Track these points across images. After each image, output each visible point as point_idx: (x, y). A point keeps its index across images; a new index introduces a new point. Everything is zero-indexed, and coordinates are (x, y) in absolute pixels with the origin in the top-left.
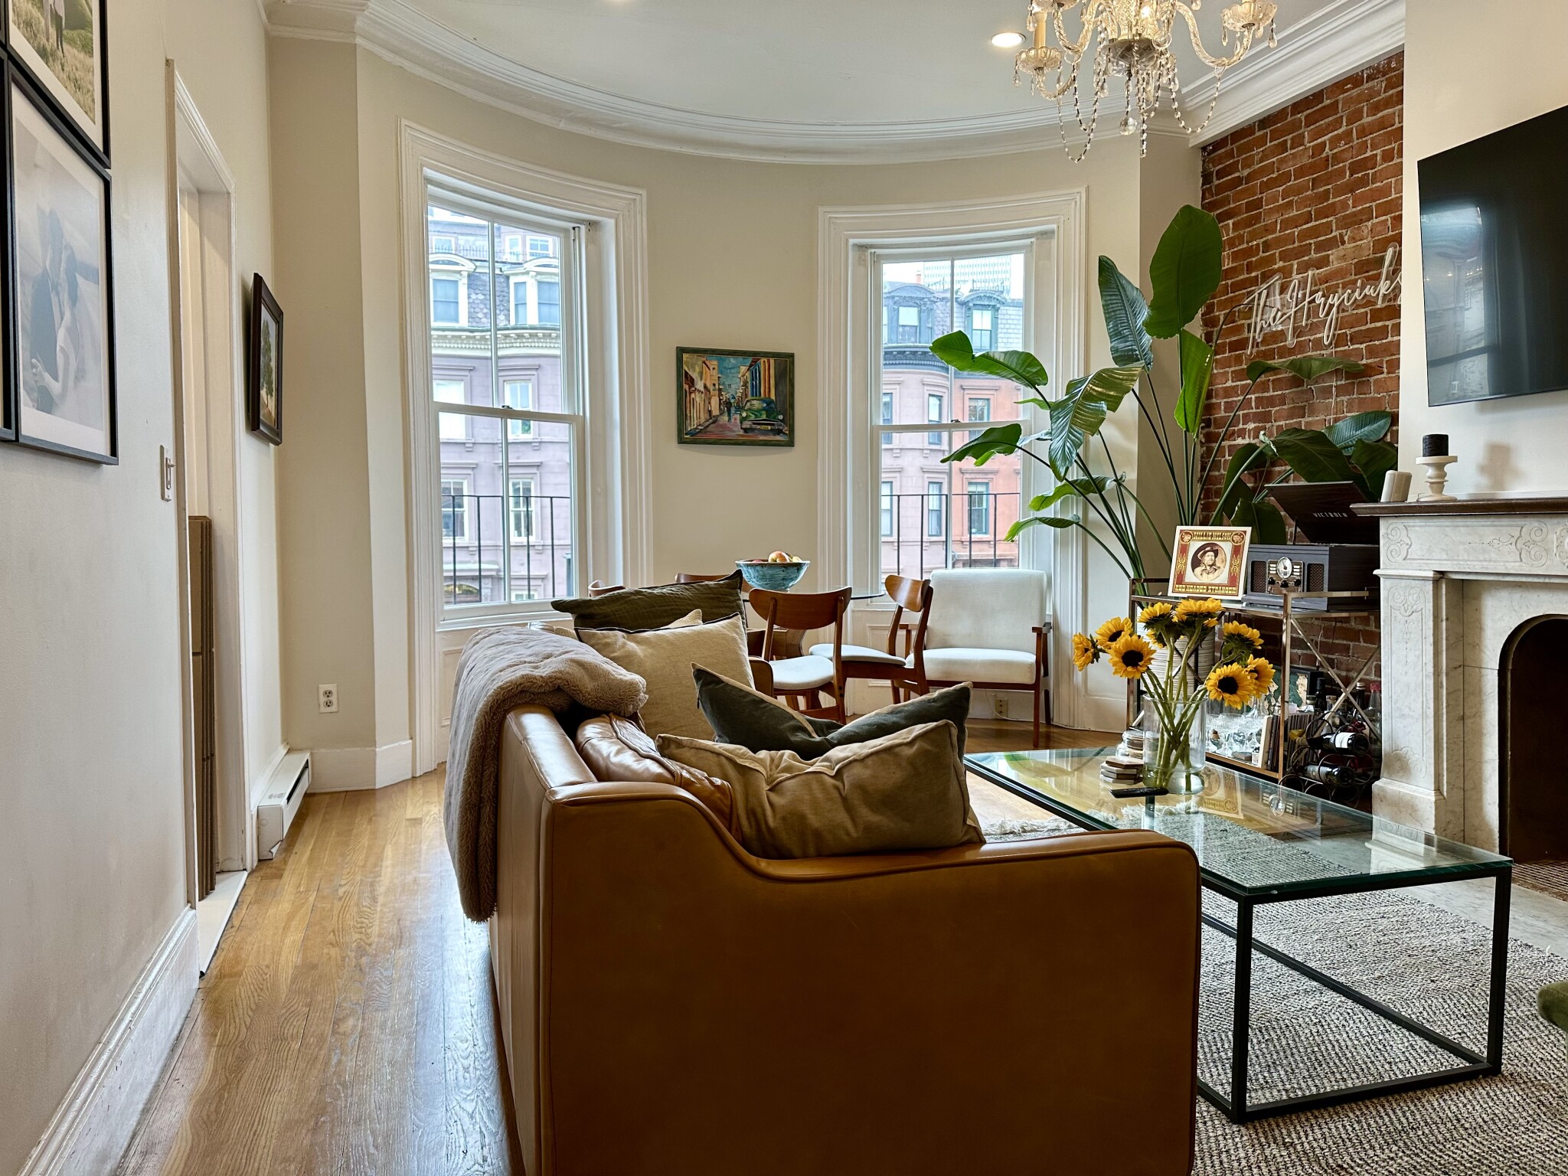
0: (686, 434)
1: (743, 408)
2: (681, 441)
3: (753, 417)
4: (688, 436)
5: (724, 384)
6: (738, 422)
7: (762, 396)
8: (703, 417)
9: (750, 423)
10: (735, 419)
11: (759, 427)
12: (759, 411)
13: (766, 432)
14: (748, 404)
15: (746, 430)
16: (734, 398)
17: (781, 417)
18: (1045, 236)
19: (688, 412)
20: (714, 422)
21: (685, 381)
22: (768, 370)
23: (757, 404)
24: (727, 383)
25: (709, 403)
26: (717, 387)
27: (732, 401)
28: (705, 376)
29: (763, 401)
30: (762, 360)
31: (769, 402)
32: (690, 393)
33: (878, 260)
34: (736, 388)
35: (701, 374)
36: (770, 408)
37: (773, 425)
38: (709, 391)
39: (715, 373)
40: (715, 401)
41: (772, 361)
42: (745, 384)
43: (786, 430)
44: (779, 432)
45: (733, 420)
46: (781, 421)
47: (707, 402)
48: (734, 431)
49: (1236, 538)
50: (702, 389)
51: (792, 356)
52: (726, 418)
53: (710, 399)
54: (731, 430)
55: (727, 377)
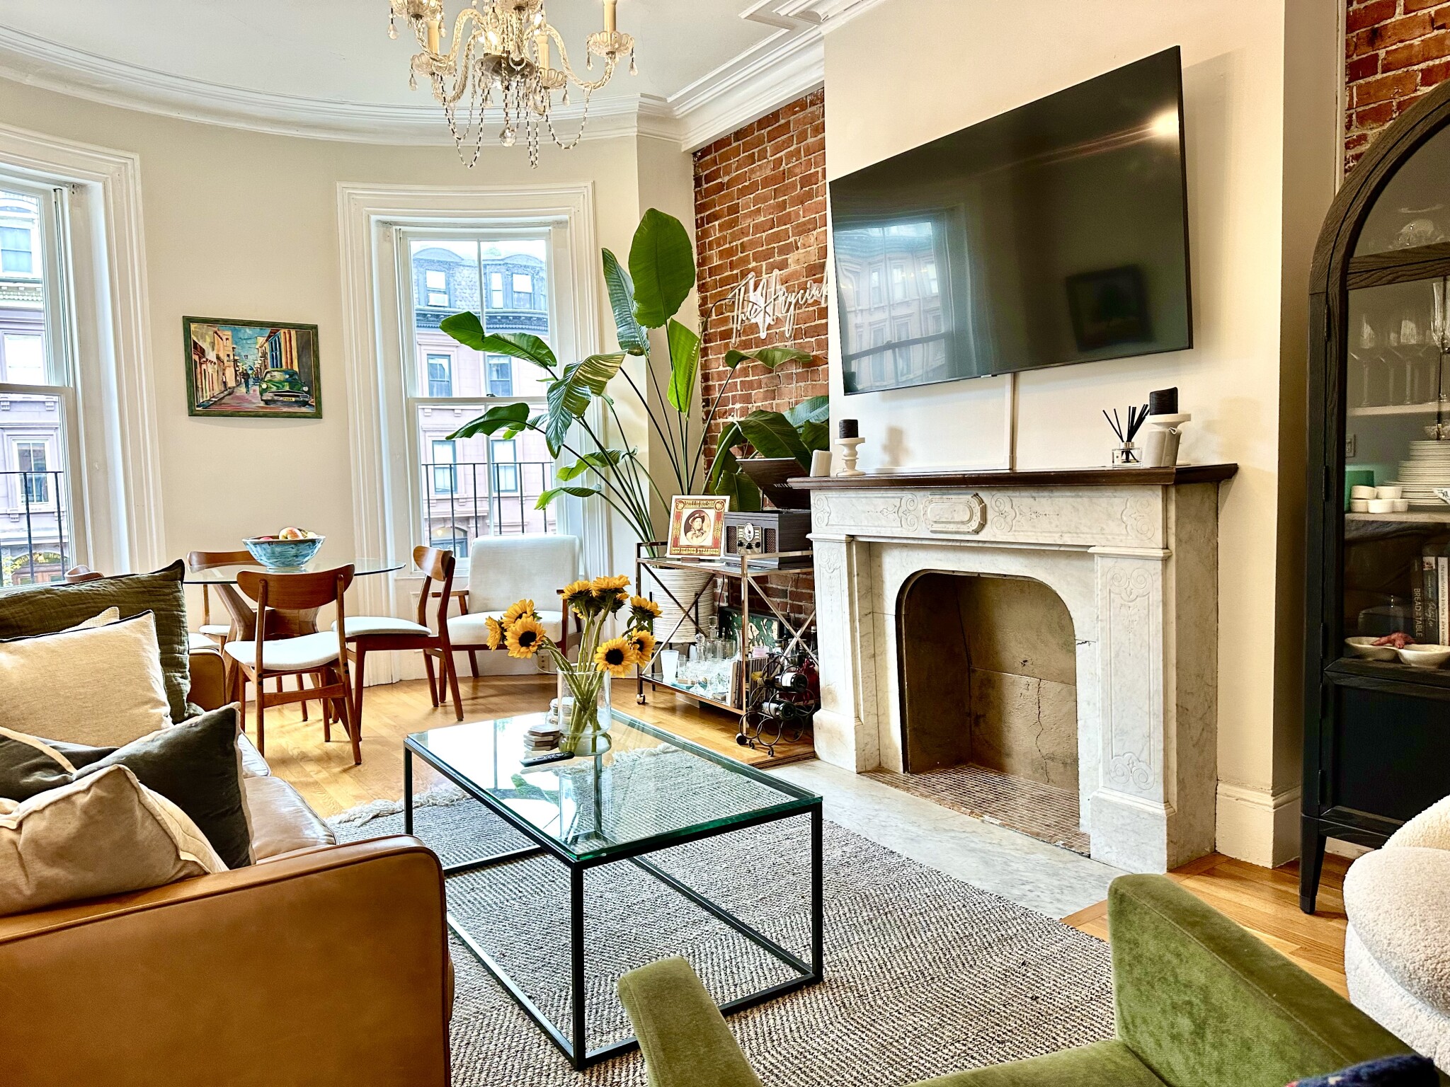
0: (198, 406)
1: (263, 380)
2: (192, 413)
3: (274, 389)
4: (198, 408)
5: (239, 355)
6: (258, 393)
7: (284, 367)
8: (218, 389)
9: (271, 394)
10: (254, 391)
11: (281, 398)
12: (280, 382)
13: (290, 404)
14: (268, 375)
15: (267, 402)
16: (251, 369)
17: (306, 389)
18: (561, 225)
19: (199, 383)
20: (229, 394)
21: (193, 351)
22: (290, 343)
23: (278, 376)
24: (243, 354)
25: (224, 374)
26: (232, 357)
27: (250, 372)
28: (216, 347)
29: (285, 372)
30: (282, 331)
31: (292, 374)
32: (201, 364)
33: (403, 237)
34: (253, 358)
35: (213, 344)
36: (293, 378)
37: (298, 396)
38: (223, 362)
39: (229, 343)
40: (230, 373)
41: (293, 332)
42: (264, 355)
43: (312, 401)
44: (305, 404)
45: (251, 392)
46: (306, 392)
47: (221, 373)
48: (254, 403)
49: (719, 506)
50: (215, 360)
51: (315, 327)
52: (243, 389)
53: (224, 370)
54: (250, 402)
55: (243, 347)
